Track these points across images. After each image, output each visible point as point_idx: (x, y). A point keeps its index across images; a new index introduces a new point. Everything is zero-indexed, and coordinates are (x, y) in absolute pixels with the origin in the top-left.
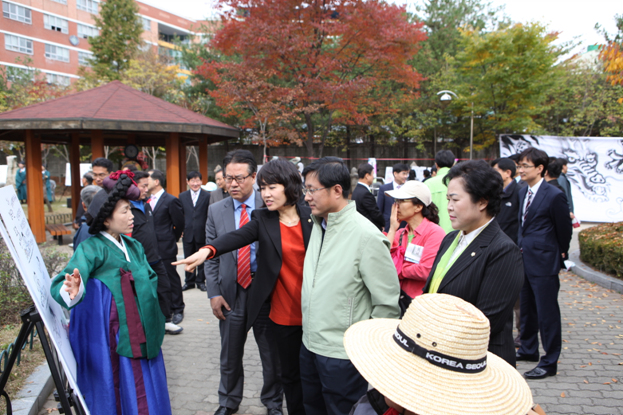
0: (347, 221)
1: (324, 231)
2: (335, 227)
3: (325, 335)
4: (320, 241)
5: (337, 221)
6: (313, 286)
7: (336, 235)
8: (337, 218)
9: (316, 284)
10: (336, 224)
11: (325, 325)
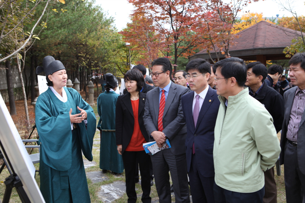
0: (241, 102)
1: (226, 107)
2: (233, 105)
3: (227, 177)
4: (224, 114)
5: (235, 102)
6: (219, 144)
7: (234, 111)
8: (235, 99)
9: (221, 142)
10: (234, 104)
11: (227, 170)
